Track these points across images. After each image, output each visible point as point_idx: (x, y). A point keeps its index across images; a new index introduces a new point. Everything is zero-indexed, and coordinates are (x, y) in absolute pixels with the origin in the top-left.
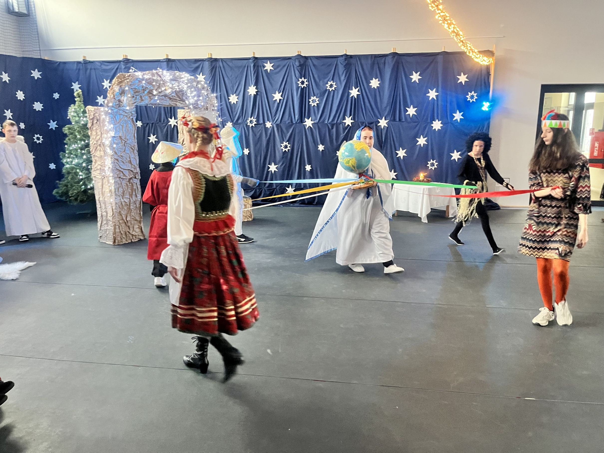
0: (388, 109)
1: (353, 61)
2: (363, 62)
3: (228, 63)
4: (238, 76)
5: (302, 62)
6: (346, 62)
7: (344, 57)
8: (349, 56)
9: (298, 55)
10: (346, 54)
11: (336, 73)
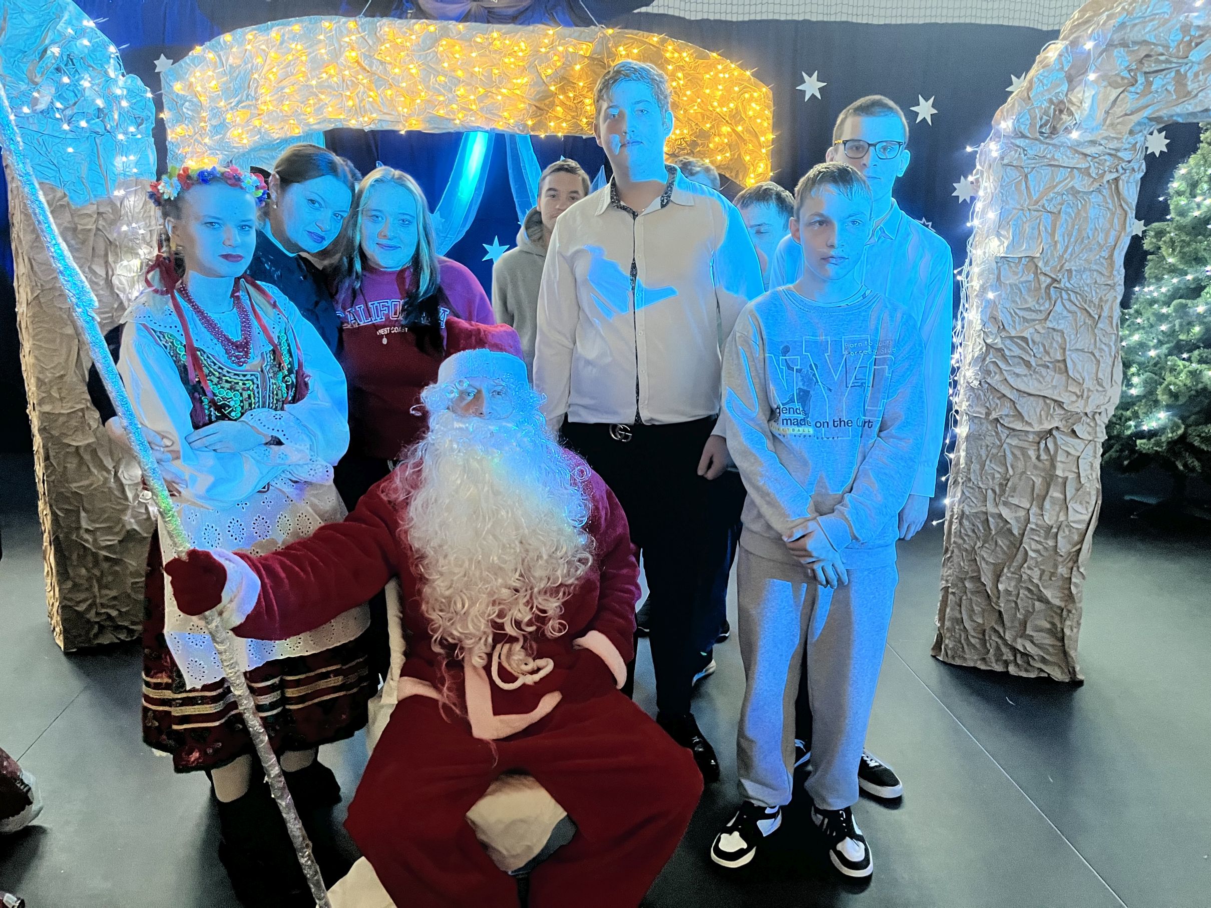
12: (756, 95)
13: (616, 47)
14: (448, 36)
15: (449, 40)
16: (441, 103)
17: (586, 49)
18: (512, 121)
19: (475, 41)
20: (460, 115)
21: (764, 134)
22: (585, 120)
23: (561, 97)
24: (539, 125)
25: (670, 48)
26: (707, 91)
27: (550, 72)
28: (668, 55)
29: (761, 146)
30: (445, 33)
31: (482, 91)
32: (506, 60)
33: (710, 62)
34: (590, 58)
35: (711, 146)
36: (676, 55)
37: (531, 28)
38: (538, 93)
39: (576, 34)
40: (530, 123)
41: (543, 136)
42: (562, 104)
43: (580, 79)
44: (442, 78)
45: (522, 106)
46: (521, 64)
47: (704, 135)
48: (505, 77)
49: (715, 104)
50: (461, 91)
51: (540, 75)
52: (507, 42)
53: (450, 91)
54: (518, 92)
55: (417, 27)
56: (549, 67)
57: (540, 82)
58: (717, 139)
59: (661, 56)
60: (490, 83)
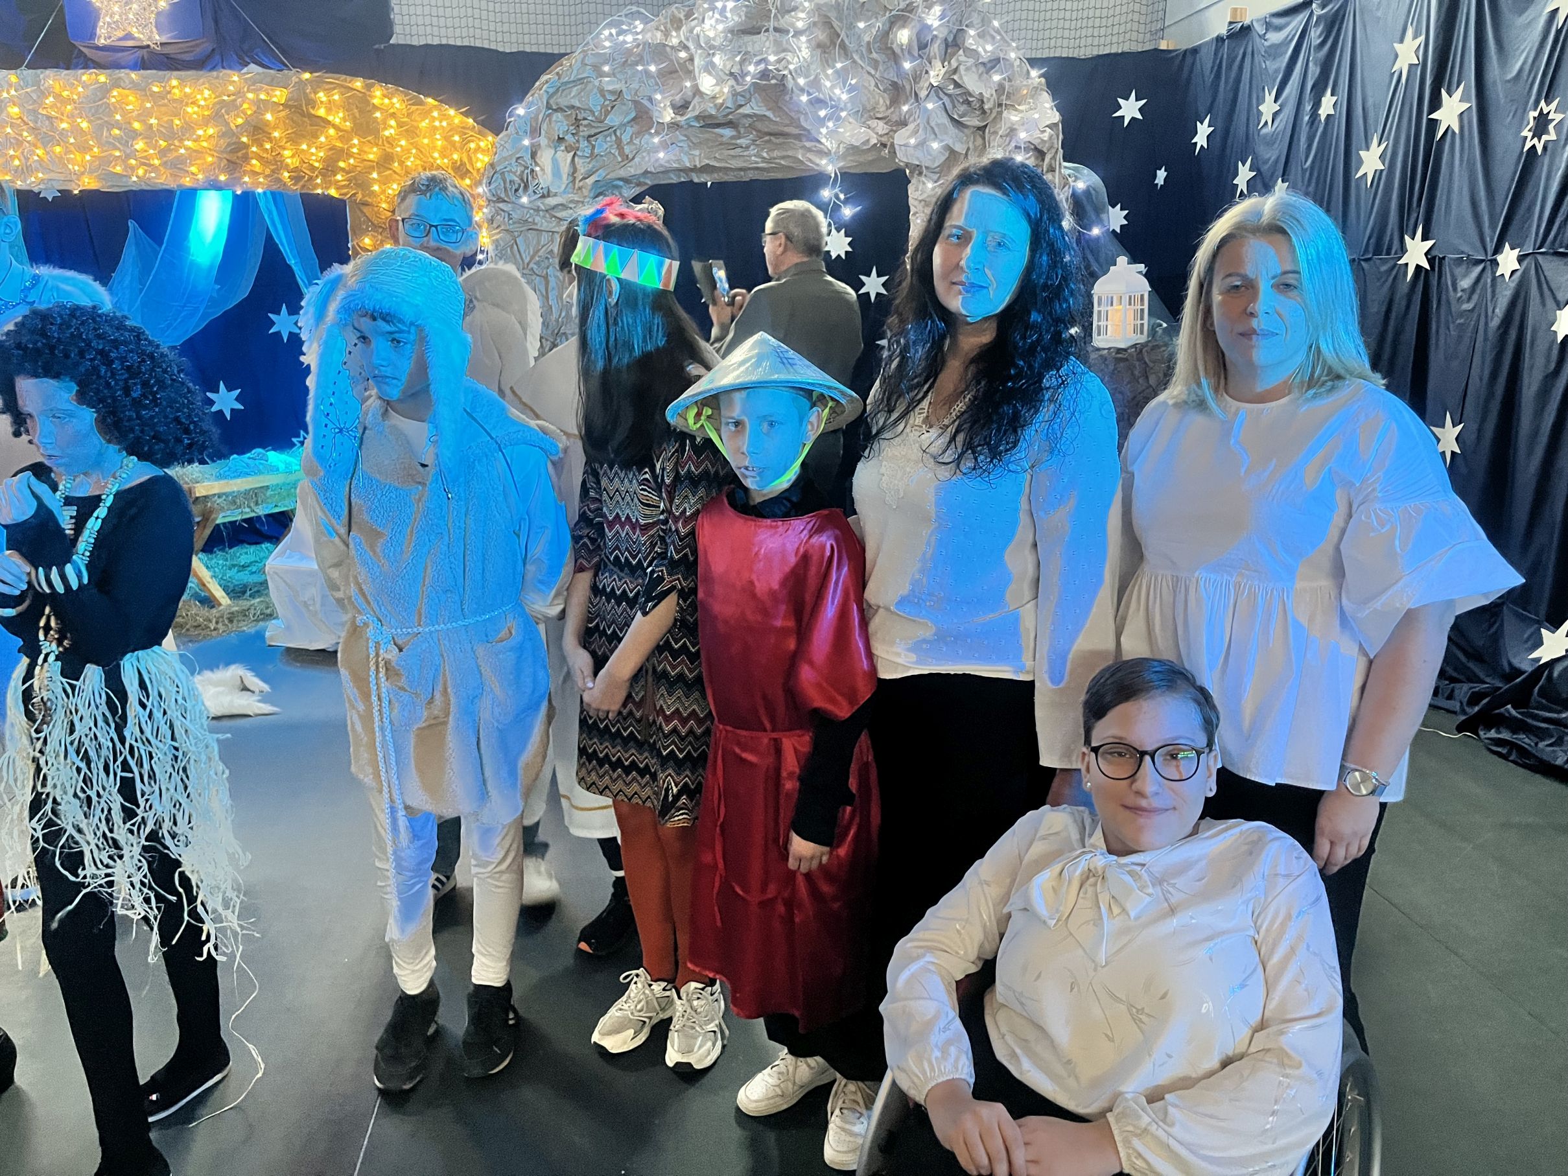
12: (483, 144)
13: (316, 93)
14: (120, 86)
15: (120, 90)
16: (117, 159)
17: (280, 95)
18: (200, 176)
19: (150, 89)
20: (141, 172)
22: (286, 174)
23: (254, 149)
25: (379, 95)
26: (426, 141)
27: (240, 121)
28: (376, 101)
30: (117, 83)
31: (163, 144)
32: (189, 110)
33: (427, 108)
34: (285, 105)
36: (386, 101)
37: (215, 73)
38: (229, 145)
39: (268, 79)
40: (222, 178)
42: (260, 158)
43: (275, 128)
44: (116, 132)
45: (210, 159)
46: (206, 113)
48: (188, 128)
49: (436, 155)
50: (140, 145)
51: (227, 124)
52: (187, 90)
53: (126, 144)
54: (205, 144)
55: (85, 78)
56: (237, 116)
57: (227, 133)
59: (368, 103)
60: (171, 135)
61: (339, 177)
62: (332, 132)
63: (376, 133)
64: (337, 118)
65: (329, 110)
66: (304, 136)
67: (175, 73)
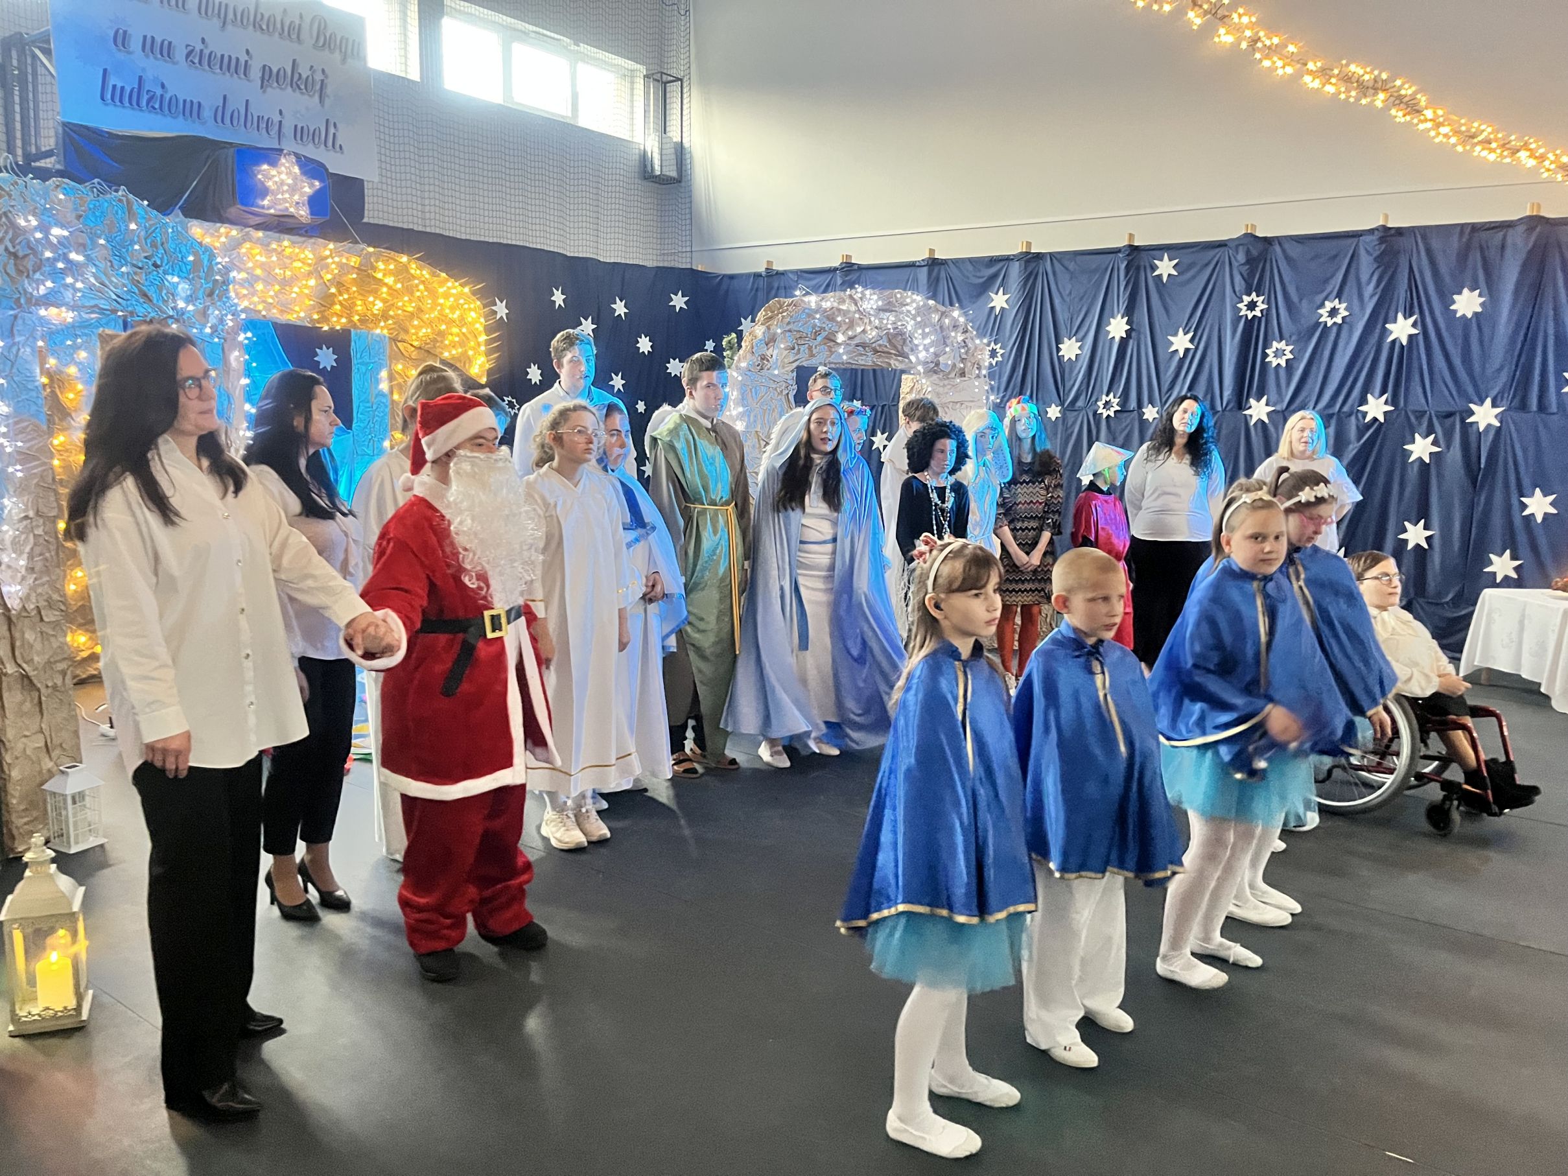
0: (1504, 377)
1: (1405, 242)
2: (1436, 244)
3: (1066, 263)
4: (1085, 292)
5: (1255, 253)
6: (1383, 246)
7: (1377, 235)
8: (1393, 232)
9: (1246, 235)
10: (1384, 227)
11: (1351, 277)
12: (472, 306)
13: (377, 262)
14: (251, 241)
15: (250, 244)
16: (245, 296)
17: (354, 261)
18: (302, 314)
19: (270, 246)
21: (480, 333)
23: (339, 298)
24: (325, 319)
25: (414, 266)
27: (329, 277)
28: (412, 271)
29: (479, 344)
30: (246, 238)
31: (277, 288)
32: (297, 265)
33: (442, 279)
34: (358, 269)
35: (447, 342)
36: (418, 272)
38: (321, 293)
39: (349, 249)
40: (316, 317)
41: (326, 328)
42: (341, 303)
43: (352, 284)
45: (310, 303)
46: (308, 269)
47: (442, 334)
48: (295, 278)
50: (260, 287)
51: (323, 279)
52: (297, 250)
53: (252, 286)
54: (306, 291)
55: (222, 230)
56: (328, 273)
57: (321, 285)
58: (450, 337)
59: (407, 271)
60: (286, 283)
61: (390, 322)
62: (385, 289)
63: (412, 293)
64: (390, 280)
65: (384, 275)
66: (370, 292)
67: (286, 236)
